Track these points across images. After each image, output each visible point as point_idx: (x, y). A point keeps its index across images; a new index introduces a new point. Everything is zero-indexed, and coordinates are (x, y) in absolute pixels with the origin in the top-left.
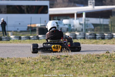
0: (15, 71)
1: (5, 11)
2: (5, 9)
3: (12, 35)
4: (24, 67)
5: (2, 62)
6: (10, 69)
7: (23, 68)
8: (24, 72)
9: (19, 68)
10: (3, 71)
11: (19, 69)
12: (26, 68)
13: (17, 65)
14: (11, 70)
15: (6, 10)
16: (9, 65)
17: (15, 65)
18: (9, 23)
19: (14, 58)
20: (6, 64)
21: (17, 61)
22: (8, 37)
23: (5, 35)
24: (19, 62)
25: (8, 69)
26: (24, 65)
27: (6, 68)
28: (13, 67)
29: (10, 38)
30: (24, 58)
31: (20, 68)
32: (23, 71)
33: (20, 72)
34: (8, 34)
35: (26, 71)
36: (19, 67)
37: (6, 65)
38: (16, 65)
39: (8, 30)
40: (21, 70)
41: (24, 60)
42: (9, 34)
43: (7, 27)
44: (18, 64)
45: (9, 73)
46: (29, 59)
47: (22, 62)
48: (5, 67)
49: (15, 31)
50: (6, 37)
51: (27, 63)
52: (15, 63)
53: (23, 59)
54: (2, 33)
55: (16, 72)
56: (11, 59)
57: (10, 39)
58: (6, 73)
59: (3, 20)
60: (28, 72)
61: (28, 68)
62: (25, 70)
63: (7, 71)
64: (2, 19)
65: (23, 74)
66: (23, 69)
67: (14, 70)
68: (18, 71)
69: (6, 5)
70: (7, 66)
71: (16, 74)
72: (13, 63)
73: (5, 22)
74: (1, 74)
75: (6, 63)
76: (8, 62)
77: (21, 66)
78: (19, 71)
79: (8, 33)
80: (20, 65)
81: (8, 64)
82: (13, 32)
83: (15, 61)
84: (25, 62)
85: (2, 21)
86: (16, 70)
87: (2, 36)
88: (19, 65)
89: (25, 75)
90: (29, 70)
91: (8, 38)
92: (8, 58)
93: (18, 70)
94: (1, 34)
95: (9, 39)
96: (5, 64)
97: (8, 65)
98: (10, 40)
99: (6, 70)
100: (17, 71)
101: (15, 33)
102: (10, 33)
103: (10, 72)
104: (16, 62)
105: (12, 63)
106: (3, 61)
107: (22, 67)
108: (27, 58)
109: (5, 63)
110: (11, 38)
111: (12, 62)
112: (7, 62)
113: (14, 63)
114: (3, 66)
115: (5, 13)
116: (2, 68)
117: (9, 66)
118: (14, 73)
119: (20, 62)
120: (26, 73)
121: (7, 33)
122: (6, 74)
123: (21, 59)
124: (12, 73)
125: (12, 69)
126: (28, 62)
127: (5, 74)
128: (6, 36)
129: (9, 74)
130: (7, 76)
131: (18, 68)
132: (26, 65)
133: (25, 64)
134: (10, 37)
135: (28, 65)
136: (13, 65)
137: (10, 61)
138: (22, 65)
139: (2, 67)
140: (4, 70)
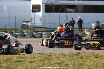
0: (90, 64)
1: (81, 11)
2: (82, 8)
3: (87, 31)
4: (98, 60)
5: (78, 56)
6: (85, 62)
7: (97, 61)
8: (98, 65)
9: (94, 62)
10: (79, 64)
11: (94, 63)
12: (99, 62)
13: (92, 59)
14: (86, 63)
15: (82, 9)
16: (85, 58)
17: (90, 58)
18: (84, 21)
19: (89, 53)
20: (82, 58)
21: (91, 55)
22: (84, 34)
23: (81, 32)
24: (94, 56)
25: (83, 63)
26: (98, 58)
27: (81, 61)
28: (88, 60)
29: (86, 34)
30: (98, 52)
31: (95, 61)
32: (97, 64)
33: (94, 65)
34: (84, 31)
35: (100, 64)
36: (93, 60)
37: (82, 59)
38: (90, 59)
39: (84, 27)
40: (96, 63)
41: (98, 54)
42: (85, 31)
43: (83, 24)
44: (92, 57)
45: (84, 65)
46: (102, 53)
47: (96, 56)
48: (80, 61)
49: (90, 28)
50: (82, 34)
51: (100, 57)
52: (90, 57)
54: (78, 29)
55: (91, 65)
56: (86, 53)
57: (86, 35)
58: (81, 65)
59: (80, 19)
60: (101, 65)
61: (102, 61)
62: (99, 63)
63: (83, 64)
64: (79, 18)
65: (97, 67)
66: (97, 62)
67: (89, 64)
68: (93, 64)
69: (83, 4)
70: (83, 60)
71: (90, 67)
72: (88, 57)
73: (82, 20)
74: (77, 67)
75: (82, 56)
76: (84, 56)
77: (95, 59)
78: (94, 64)
81: (84, 57)
82: (88, 29)
84: (99, 56)
85: (79, 19)
86: (90, 63)
87: (78, 33)
88: (93, 59)
89: (98, 67)
90: (102, 63)
91: (84, 35)
92: (83, 52)
93: (93, 63)
94: (78, 31)
95: (84, 36)
96: (81, 58)
97: (83, 58)
98: (86, 36)
99: (81, 63)
100: (91, 64)
101: (90, 30)
102: (85, 30)
103: (85, 65)
104: (90, 56)
105: (87, 57)
106: (79, 55)
107: (96, 60)
108: (101, 52)
109: (81, 57)
110: (87, 34)
111: (87, 56)
112: (83, 56)
113: (89, 57)
114: (79, 60)
115: (82, 12)
116: (78, 61)
117: (84, 59)
118: (89, 66)
119: (95, 56)
120: (100, 66)
121: (83, 30)
122: (82, 66)
123: (96, 54)
124: (87, 66)
125: (87, 62)
126: (102, 56)
127: (80, 66)
128: (82, 33)
129: (84, 67)
130: (83, 68)
131: (92, 61)
132: (100, 59)
133: (99, 57)
134: (85, 34)
135: (102, 58)
136: (88, 59)
137: (86, 55)
138: (96, 59)
139: (78, 60)
140: (79, 63)
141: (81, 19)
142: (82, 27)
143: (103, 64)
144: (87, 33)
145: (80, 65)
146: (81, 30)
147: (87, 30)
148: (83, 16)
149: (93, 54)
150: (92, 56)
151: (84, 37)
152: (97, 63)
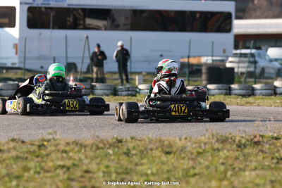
0: (149, 172)
1: (125, 25)
2: (127, 18)
3: (142, 81)
4: (173, 161)
5: (118, 147)
6: (136, 165)
7: (170, 163)
8: (173, 173)
9: (160, 164)
10: (120, 171)
11: (160, 167)
12: (175, 164)
13: (155, 157)
14: (139, 168)
15: (129, 22)
16: (136, 155)
17: (149, 155)
18: (134, 54)
19: (147, 140)
20: (127, 154)
21: (154, 147)
22: (133, 87)
23: (125, 82)
24: (160, 150)
25: (133, 166)
26: (172, 155)
27: (127, 163)
28: (145, 161)
29: (138, 90)
30: (173, 139)
31: (163, 163)
32: (168, 171)
33: (163, 172)
34: (132, 79)
35: (176, 172)
36: (158, 160)
37: (128, 156)
38: (152, 156)
39: (133, 70)
40: (165, 168)
41: (173, 143)
42: (135, 80)
43: (131, 62)
44: (157, 153)
45: (134, 174)
46: (183, 142)
47: (167, 150)
48: (124, 161)
49: (148, 73)
50: (128, 88)
51: (178, 152)
52: (150, 152)
53: (170, 143)
54: (117, 76)
55: (152, 173)
56: (140, 140)
57: (137, 92)
58: (127, 173)
59: (122, 46)
60: (181, 174)
61: (183, 164)
62: (175, 168)
63: (131, 170)
64: (120, 44)
65: (168, 179)
66: (169, 166)
67: (148, 169)
68: (158, 170)
69: (129, 8)
70: (132, 159)
71: (152, 178)
72: (145, 152)
73: (127, 50)
74: (116, 177)
75: (128, 149)
76: (134, 148)
77: (164, 158)
78: (160, 171)
79: (133, 77)
80: (163, 155)
81: (134, 152)
82: (144, 76)
83: (149, 147)
84: (174, 150)
85: (119, 49)
86: (151, 169)
87: (117, 85)
88: (160, 157)
89: (173, 180)
90: (183, 169)
91: (132, 91)
92: (132, 138)
93: (158, 167)
94: (116, 79)
95: (134, 93)
96: (125, 153)
97: (133, 155)
98: (138, 95)
99: (126, 169)
100: (154, 171)
101: (148, 77)
102: (137, 77)
103: (137, 173)
104: (151, 150)
105: (142, 152)
106: (120, 144)
107: (168, 161)
108: (180, 139)
109: (125, 151)
110: (140, 90)
111: (143, 149)
112: (130, 148)
113: (147, 152)
114: (121, 158)
115: (127, 30)
116: (118, 163)
117: (135, 157)
118: (147, 175)
119: (162, 149)
120: (177, 176)
121: (129, 77)
122: (128, 177)
123: (166, 143)
124: (142, 176)
125: (142, 164)
126: (182, 150)
127: (124, 176)
128: (128, 86)
129: (135, 178)
131: (156, 162)
132: (177, 157)
133: (174, 153)
134: (137, 88)
135: (183, 155)
136: (145, 157)
137: (138, 146)
138: (167, 157)
139: (118, 159)
140: (122, 168)
141: (125, 47)
142: (129, 70)
143: (184, 172)
144: (141, 87)
145: (123, 173)
146: (124, 77)
147: (141, 77)
148: (131, 39)
149: (157, 144)
150: (157, 148)
151: (134, 97)
152: (171, 167)
